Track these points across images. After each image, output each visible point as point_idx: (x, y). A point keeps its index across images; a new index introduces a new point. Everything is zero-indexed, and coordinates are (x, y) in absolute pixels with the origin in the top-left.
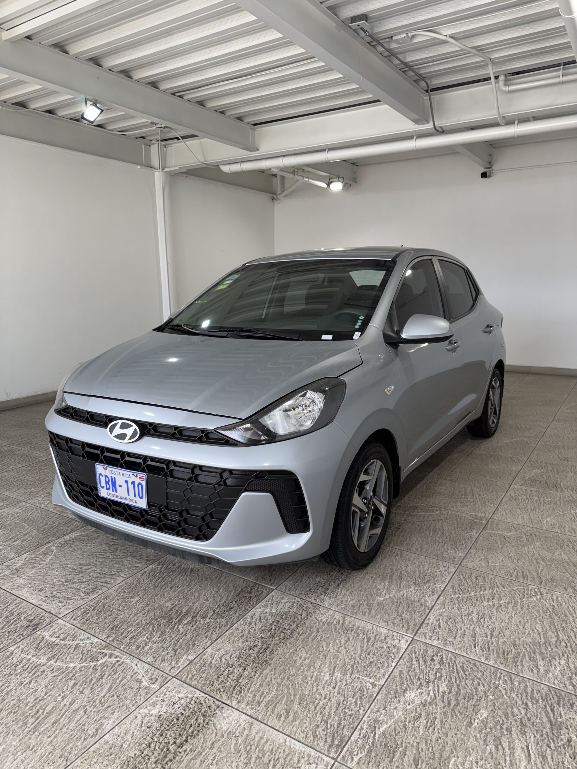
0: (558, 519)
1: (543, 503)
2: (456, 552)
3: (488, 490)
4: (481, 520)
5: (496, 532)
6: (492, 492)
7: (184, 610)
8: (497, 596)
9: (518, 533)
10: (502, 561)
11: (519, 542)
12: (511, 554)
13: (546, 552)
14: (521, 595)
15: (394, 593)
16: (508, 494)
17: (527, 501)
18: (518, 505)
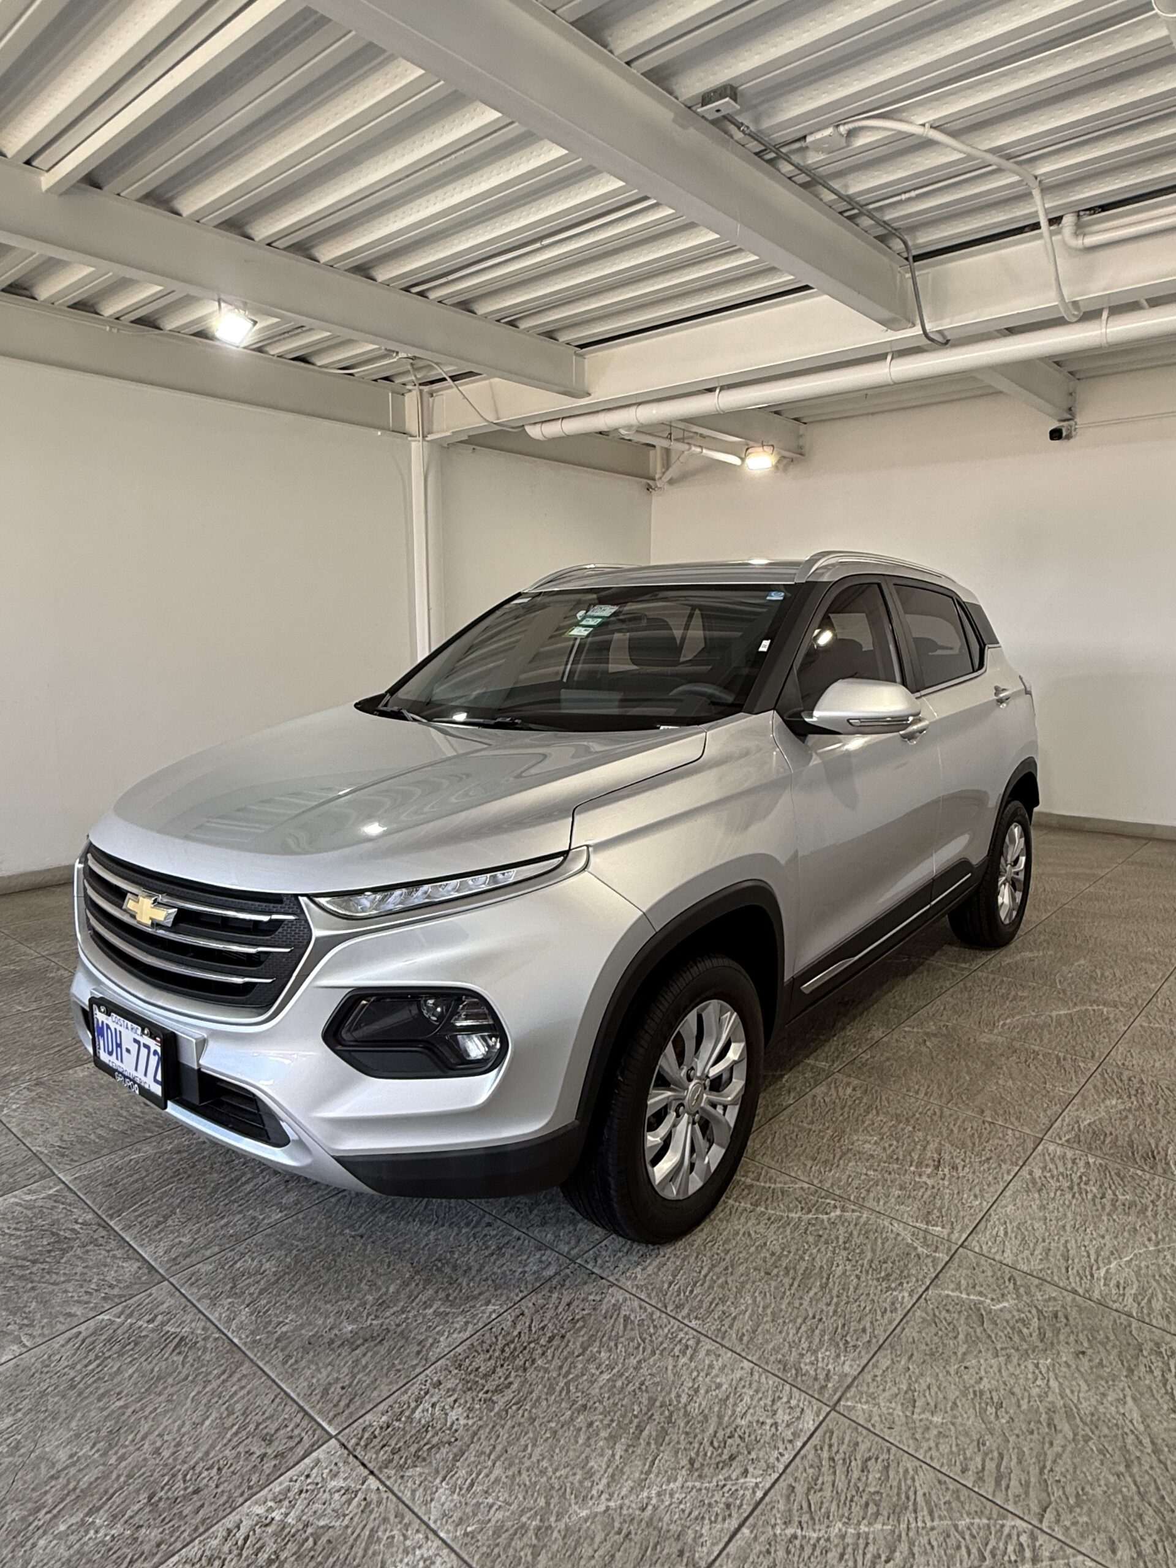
0: (1140, 1268)
1: (1108, 1208)
2: (838, 1356)
3: (979, 1154)
4: (936, 1249)
5: (964, 1296)
6: (988, 1159)
7: (83, 1485)
8: (904, 1546)
9: (1020, 1306)
10: (955, 1403)
11: (1016, 1338)
12: (985, 1385)
13: (1084, 1387)
14: (974, 1551)
15: (624, 1492)
16: (1026, 1168)
17: (1069, 1196)
18: (1042, 1207)
